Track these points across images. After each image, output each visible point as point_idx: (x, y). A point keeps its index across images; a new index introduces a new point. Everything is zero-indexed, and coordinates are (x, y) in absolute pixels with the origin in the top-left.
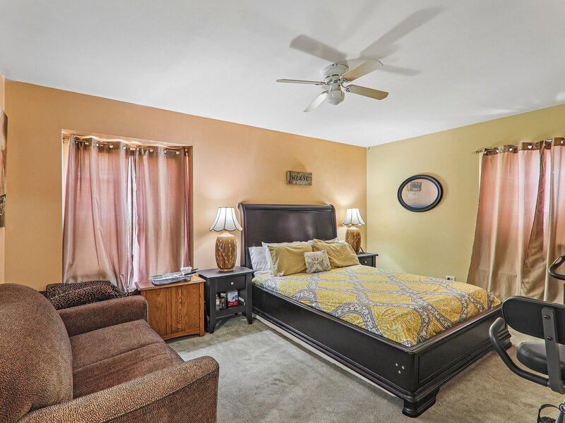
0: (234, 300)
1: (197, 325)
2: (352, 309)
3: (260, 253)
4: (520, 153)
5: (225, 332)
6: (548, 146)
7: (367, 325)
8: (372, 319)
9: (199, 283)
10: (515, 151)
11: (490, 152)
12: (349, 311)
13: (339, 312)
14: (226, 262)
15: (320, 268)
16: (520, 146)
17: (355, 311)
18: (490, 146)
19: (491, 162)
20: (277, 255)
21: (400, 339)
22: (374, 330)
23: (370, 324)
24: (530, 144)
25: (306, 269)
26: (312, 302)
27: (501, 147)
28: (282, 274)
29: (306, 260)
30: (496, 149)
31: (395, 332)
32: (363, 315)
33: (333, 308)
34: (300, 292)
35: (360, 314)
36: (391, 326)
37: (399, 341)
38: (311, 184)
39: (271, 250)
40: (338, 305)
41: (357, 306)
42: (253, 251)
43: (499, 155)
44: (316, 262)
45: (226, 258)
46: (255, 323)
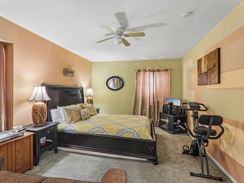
0: (44, 142)
1: (29, 163)
2: (126, 131)
3: (57, 113)
4: (148, 72)
5: (46, 162)
6: (155, 71)
7: (135, 136)
8: (136, 133)
9: (30, 136)
10: (146, 71)
11: (139, 71)
12: (125, 132)
13: (120, 134)
14: (42, 120)
15: (87, 117)
16: (148, 70)
17: (127, 132)
18: (139, 69)
19: (139, 74)
20: (70, 112)
21: (149, 138)
22: (138, 138)
23: (136, 135)
24: (150, 70)
25: (81, 118)
26: (103, 132)
27: (142, 70)
28: (73, 122)
29: (82, 113)
30: (141, 70)
31: (146, 136)
32: (132, 133)
33: (116, 133)
34: (93, 129)
35: (130, 132)
36: (145, 134)
37: (148, 139)
38: (74, 76)
39: (66, 110)
40: (118, 131)
41: (127, 130)
42: (52, 112)
43: (142, 72)
44: (86, 114)
45: (42, 117)
46: (59, 152)
